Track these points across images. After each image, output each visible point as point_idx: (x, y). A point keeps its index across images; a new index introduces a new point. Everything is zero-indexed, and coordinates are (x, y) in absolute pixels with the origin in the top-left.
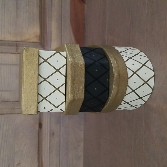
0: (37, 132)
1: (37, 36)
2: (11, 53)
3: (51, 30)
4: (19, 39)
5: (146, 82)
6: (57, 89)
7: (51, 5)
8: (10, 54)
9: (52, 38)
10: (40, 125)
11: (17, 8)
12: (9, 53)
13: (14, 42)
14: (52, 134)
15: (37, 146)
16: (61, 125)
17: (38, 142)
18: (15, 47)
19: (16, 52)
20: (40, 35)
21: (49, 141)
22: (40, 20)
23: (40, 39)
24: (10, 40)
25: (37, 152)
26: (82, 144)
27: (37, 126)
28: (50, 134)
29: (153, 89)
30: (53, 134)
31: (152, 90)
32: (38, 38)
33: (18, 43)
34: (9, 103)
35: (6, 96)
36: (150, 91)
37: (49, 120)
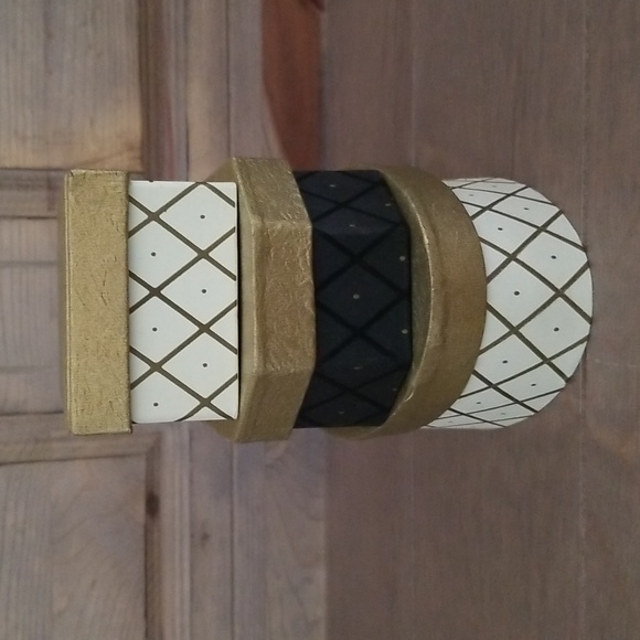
0: (141, 532)
1: (130, 148)
2: (30, 218)
3: (186, 120)
4: (57, 160)
5: (560, 293)
6: (204, 328)
7: (187, 18)
8: (24, 223)
9: (193, 151)
10: (152, 504)
11: (49, 35)
12: (20, 217)
13: (39, 174)
14: (201, 538)
15: (142, 586)
16: (236, 499)
17: (146, 570)
18: (43, 194)
19: (49, 214)
20: (142, 142)
21: (187, 565)
22: (141, 79)
23: (142, 158)
24: (21, 164)
25: (141, 611)
26: (321, 575)
27: (141, 508)
28: (192, 536)
29: (590, 320)
30: (205, 537)
31: (589, 326)
32: (137, 153)
33: (53, 174)
34: (24, 418)
35: (15, 390)
36: (583, 328)
37: (186, 482)
